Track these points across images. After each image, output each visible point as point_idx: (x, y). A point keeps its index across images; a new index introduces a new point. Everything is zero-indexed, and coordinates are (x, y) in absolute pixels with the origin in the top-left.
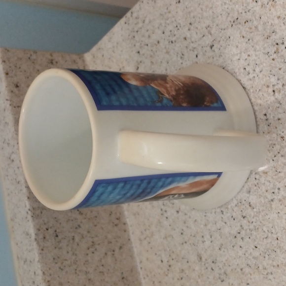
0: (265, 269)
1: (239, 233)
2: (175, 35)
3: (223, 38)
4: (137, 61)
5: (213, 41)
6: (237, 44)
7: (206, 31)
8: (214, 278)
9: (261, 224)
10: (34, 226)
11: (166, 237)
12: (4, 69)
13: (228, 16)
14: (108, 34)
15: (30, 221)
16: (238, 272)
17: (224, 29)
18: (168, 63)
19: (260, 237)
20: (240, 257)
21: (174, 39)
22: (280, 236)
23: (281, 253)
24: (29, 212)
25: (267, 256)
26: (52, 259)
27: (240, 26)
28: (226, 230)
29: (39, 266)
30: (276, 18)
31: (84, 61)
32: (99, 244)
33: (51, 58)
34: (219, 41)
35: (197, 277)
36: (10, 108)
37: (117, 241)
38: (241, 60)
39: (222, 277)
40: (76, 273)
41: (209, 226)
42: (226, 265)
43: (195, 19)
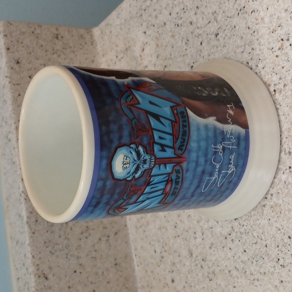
0: (252, 275)
1: (230, 234)
2: (181, 18)
3: (229, 26)
4: (143, 42)
5: (219, 29)
6: (242, 35)
7: (212, 17)
8: (203, 276)
9: (251, 229)
10: (27, 209)
11: (160, 228)
12: (5, 44)
13: (235, 3)
14: (117, 9)
15: (23, 204)
16: (226, 273)
17: (230, 18)
18: (173, 47)
19: (250, 241)
20: (229, 259)
21: (180, 22)
22: (269, 243)
23: (269, 261)
24: (23, 194)
25: (254, 261)
26: (43, 243)
27: (246, 16)
28: (218, 230)
29: (29, 250)
30: (283, 11)
31: (92, 36)
32: (93, 229)
33: (56, 32)
34: (225, 30)
35: (187, 272)
36: (9, 85)
37: (112, 227)
38: (245, 53)
39: (210, 276)
40: (67, 257)
41: (201, 223)
42: (215, 264)
43: (202, 3)
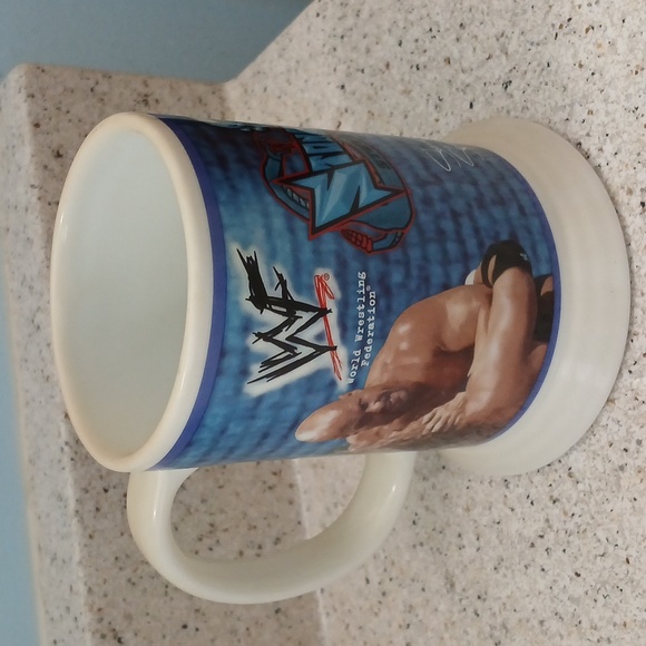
0: (595, 628)
1: (542, 537)
2: (425, 51)
3: (534, 64)
4: (338, 109)
5: (511, 71)
6: (565, 82)
7: (496, 45)
8: (478, 635)
9: (591, 522)
10: (76, 481)
12: (30, 114)
13: (548, 12)
14: (279, 38)
15: (67, 470)
16: (533, 627)
17: (538, 44)
18: (406, 117)
19: (589, 552)
20: (540, 593)
21: (422, 60)
22: (635, 554)
23: (634, 595)
24: (66, 449)
25: (600, 598)
26: (113, 559)
27: (574, 38)
28: (514, 526)
29: (81, 574)
31: (222, 100)
32: (226, 530)
33: (145, 91)
34: (525, 72)
35: (442, 627)
36: (39, 205)
37: (269, 525)
38: (573, 122)
39: (497, 634)
40: (166, 593)
41: (475, 513)
42: (508, 606)
43: (473, 16)
